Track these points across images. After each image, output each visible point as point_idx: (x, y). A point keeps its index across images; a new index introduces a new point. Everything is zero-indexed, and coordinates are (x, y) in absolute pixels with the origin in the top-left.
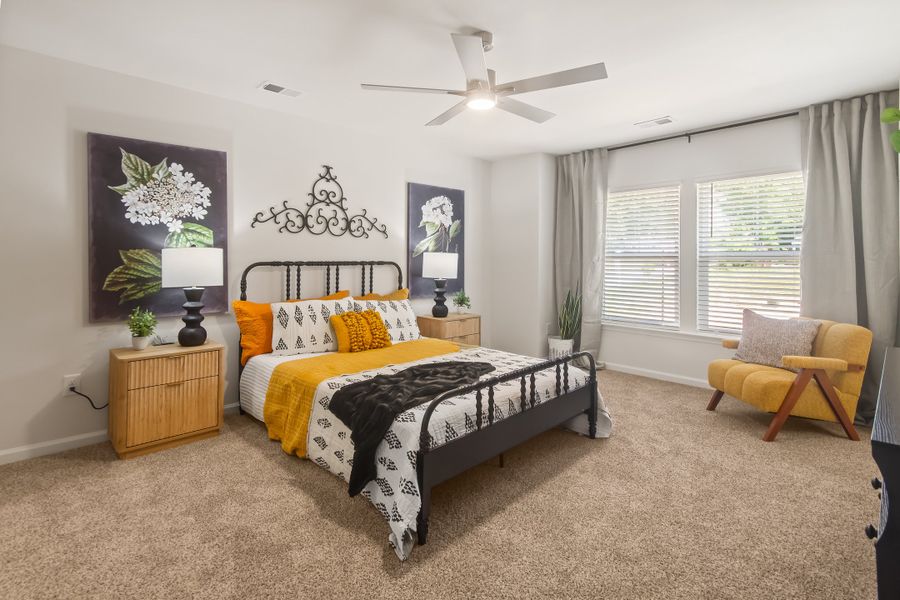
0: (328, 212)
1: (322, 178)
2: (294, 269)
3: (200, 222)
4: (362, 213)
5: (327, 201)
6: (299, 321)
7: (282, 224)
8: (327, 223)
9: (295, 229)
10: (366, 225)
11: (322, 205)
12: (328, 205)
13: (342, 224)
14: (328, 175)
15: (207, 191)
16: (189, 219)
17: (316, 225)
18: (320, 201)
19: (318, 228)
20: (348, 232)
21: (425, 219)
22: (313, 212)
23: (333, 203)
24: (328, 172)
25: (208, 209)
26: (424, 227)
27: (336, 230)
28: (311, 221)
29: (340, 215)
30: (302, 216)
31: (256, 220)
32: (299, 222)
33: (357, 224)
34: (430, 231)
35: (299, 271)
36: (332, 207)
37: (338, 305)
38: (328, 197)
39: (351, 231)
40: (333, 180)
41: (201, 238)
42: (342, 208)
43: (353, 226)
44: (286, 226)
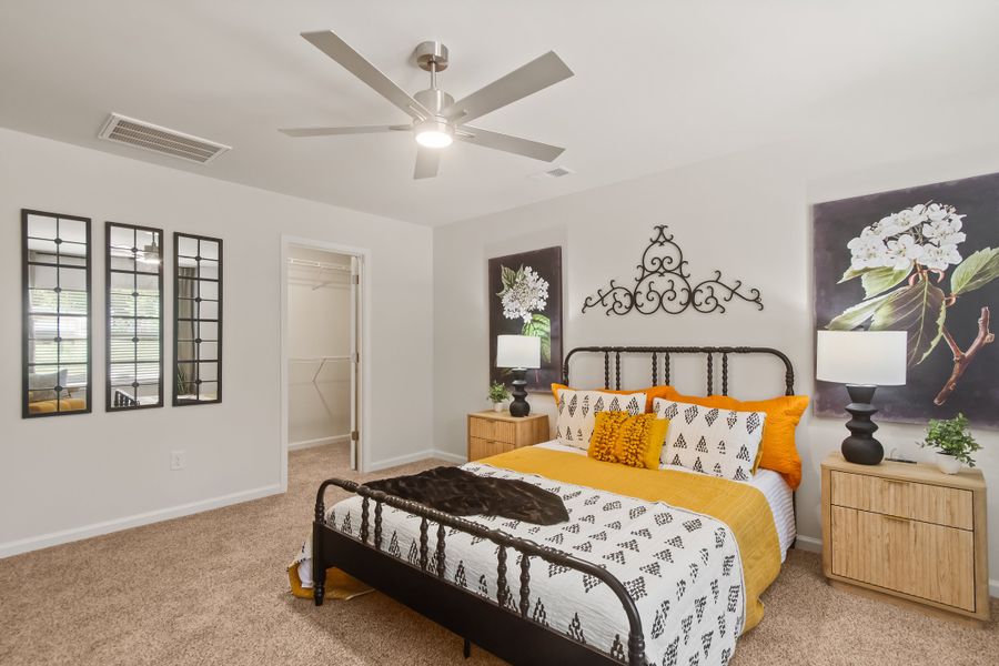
0: (661, 284)
1: (654, 242)
2: (613, 355)
3: (542, 313)
4: (715, 277)
5: (661, 270)
6: (571, 410)
7: (610, 306)
8: (661, 299)
9: (623, 310)
10: (721, 293)
11: (655, 277)
12: (662, 275)
13: (683, 297)
14: (662, 237)
15: (547, 285)
16: (535, 312)
17: (646, 302)
18: (652, 273)
19: (649, 306)
20: (690, 306)
21: (857, 265)
22: (644, 288)
23: (669, 272)
24: (661, 233)
25: (547, 300)
26: (858, 280)
27: (673, 306)
28: (640, 299)
29: (679, 284)
30: (630, 294)
31: (586, 305)
32: (626, 301)
33: (707, 293)
34: (871, 286)
35: (618, 358)
36: (668, 276)
37: (616, 400)
38: (662, 265)
39: (694, 305)
40: (669, 241)
41: (543, 326)
42: (682, 276)
43: (699, 298)
44: (613, 308)
